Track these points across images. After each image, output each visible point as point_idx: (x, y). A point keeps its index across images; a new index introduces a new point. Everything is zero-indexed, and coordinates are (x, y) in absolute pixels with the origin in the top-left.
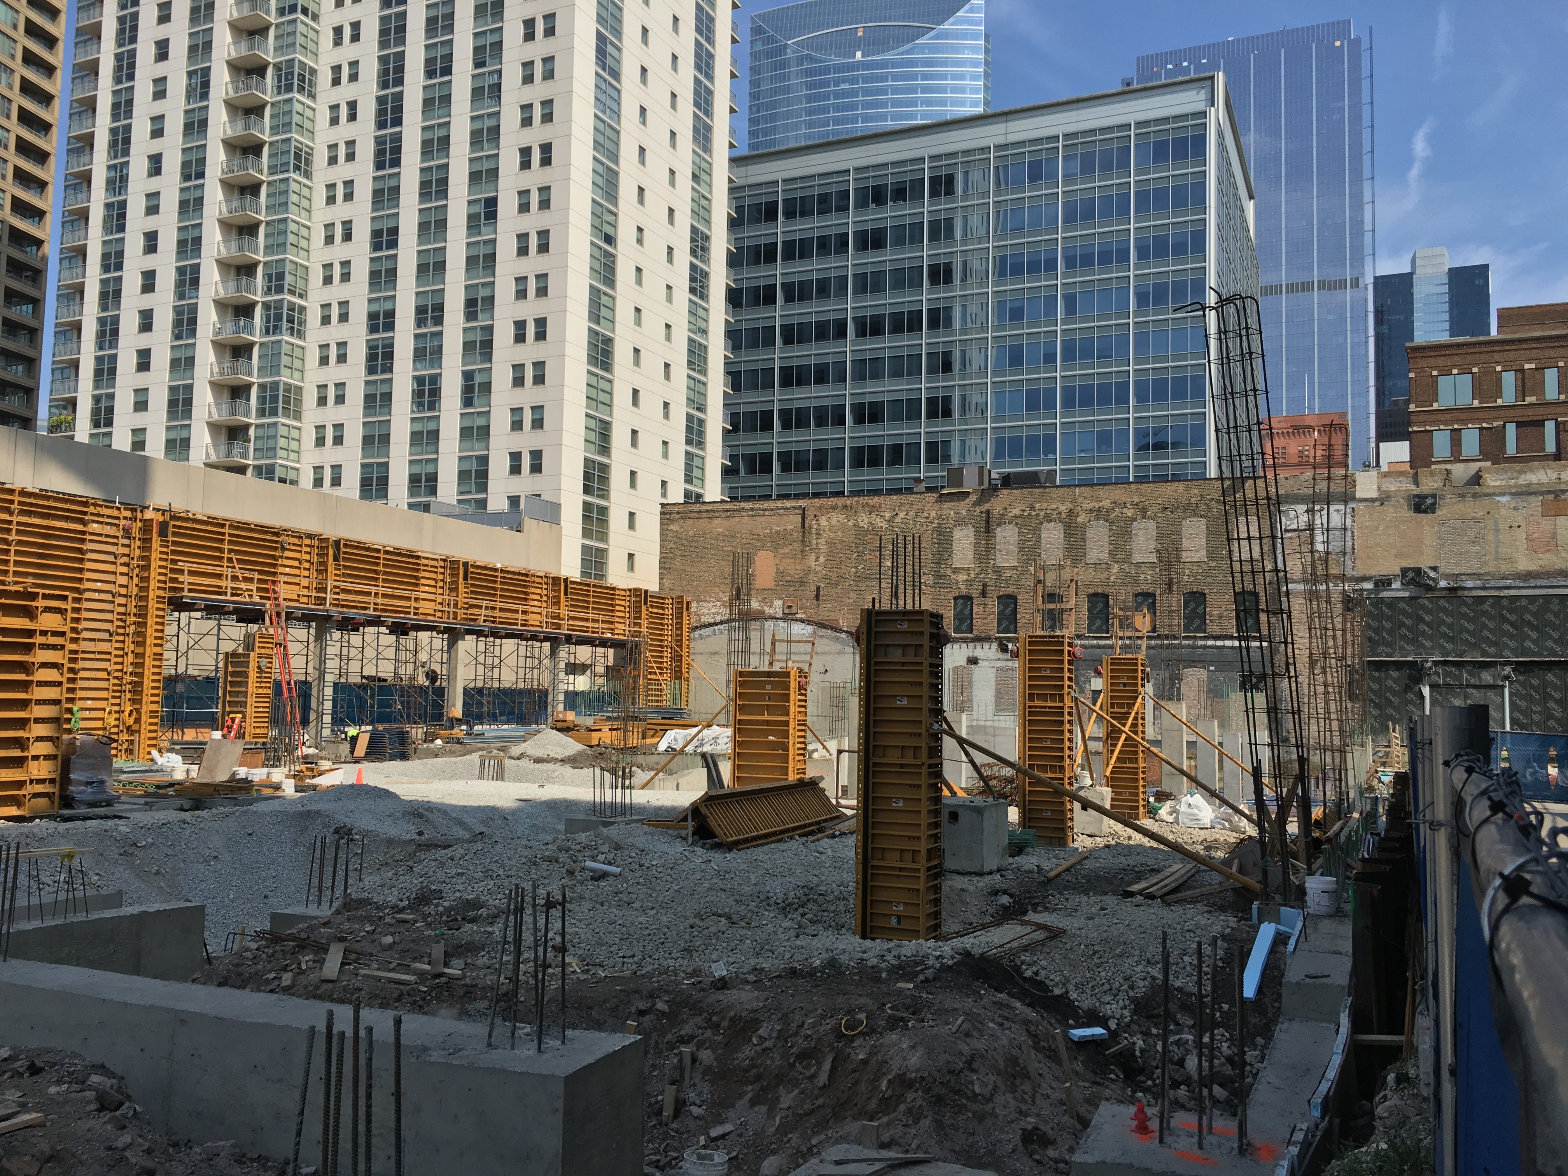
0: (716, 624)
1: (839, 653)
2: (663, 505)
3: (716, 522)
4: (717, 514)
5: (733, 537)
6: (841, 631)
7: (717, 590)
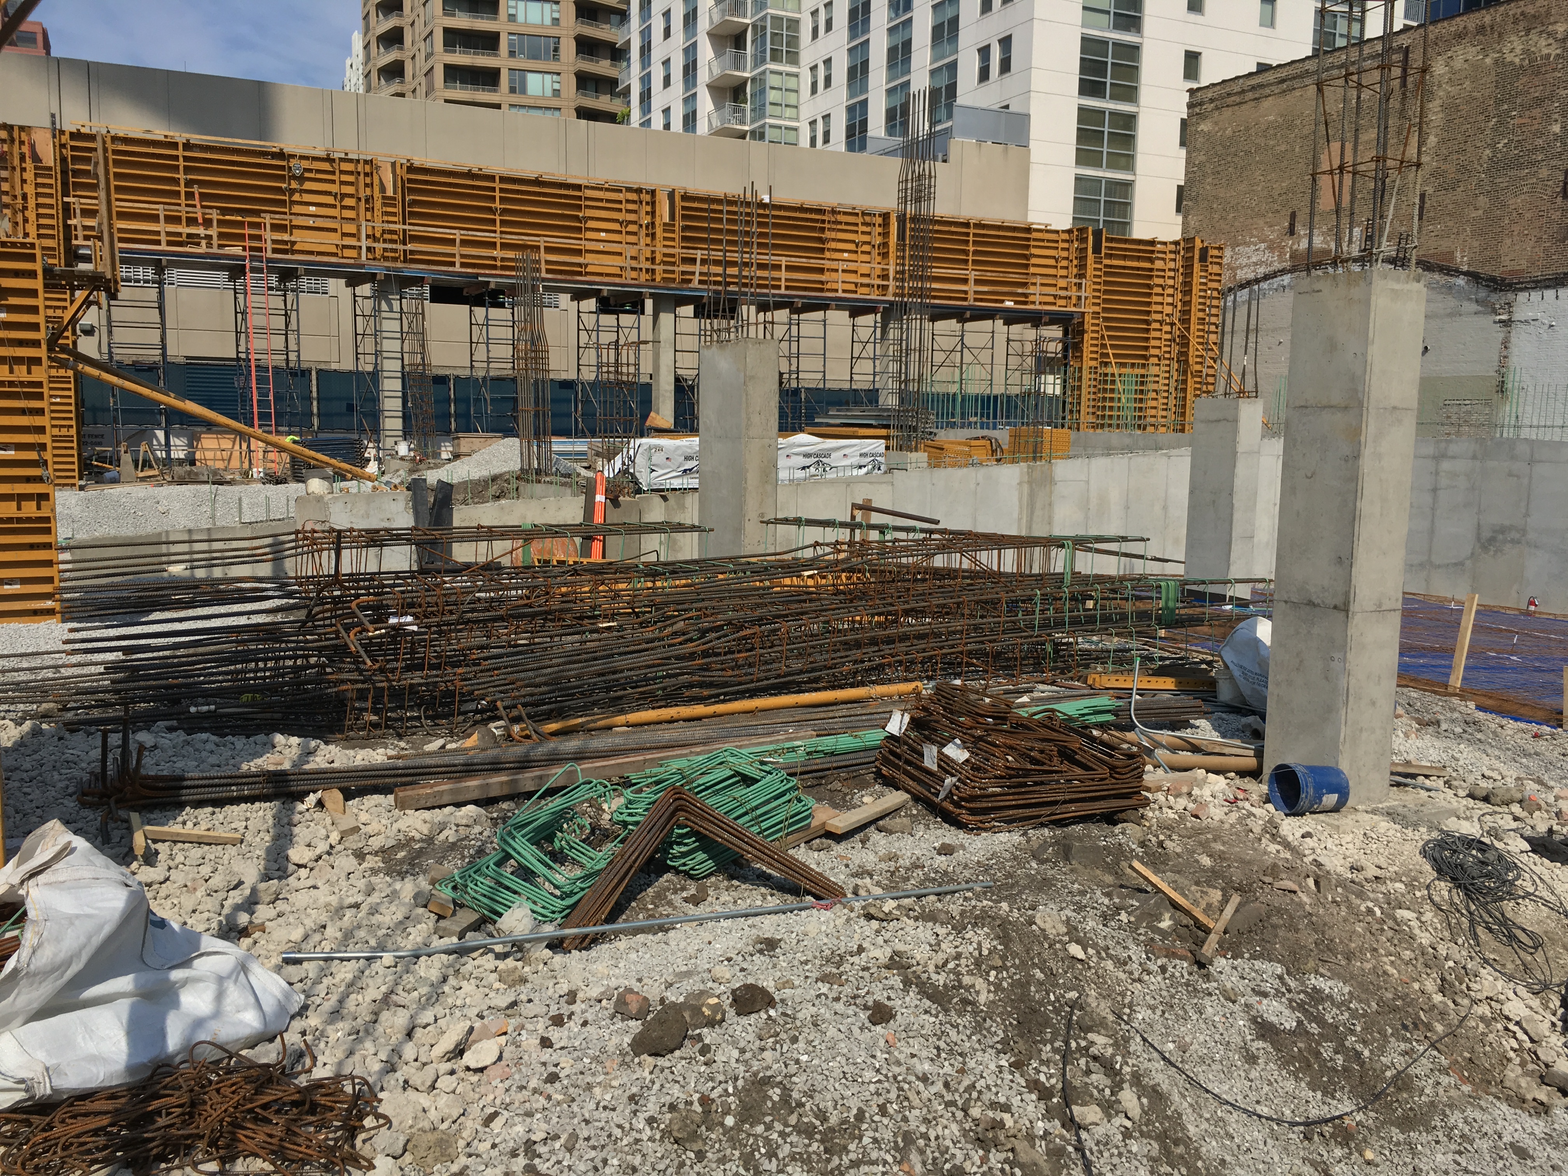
0: (1257, 281)
1: (1451, 315)
2: (1191, 91)
3: (1266, 104)
4: (1267, 91)
5: (1291, 126)
6: (1458, 272)
7: (1261, 222)
